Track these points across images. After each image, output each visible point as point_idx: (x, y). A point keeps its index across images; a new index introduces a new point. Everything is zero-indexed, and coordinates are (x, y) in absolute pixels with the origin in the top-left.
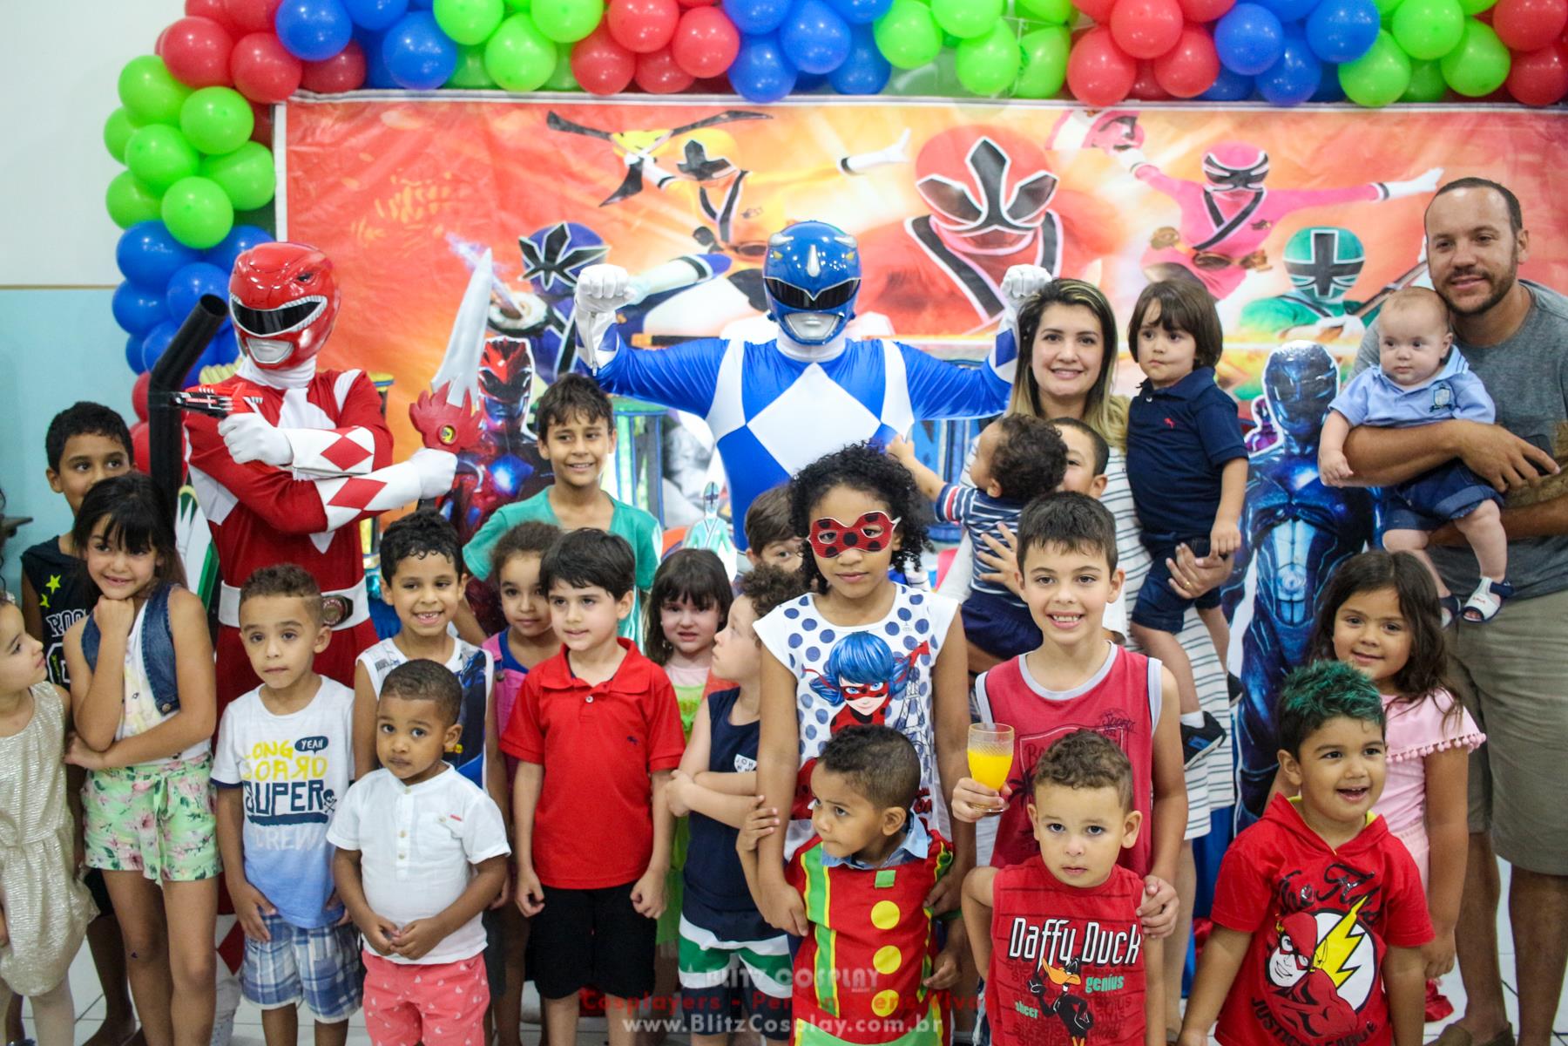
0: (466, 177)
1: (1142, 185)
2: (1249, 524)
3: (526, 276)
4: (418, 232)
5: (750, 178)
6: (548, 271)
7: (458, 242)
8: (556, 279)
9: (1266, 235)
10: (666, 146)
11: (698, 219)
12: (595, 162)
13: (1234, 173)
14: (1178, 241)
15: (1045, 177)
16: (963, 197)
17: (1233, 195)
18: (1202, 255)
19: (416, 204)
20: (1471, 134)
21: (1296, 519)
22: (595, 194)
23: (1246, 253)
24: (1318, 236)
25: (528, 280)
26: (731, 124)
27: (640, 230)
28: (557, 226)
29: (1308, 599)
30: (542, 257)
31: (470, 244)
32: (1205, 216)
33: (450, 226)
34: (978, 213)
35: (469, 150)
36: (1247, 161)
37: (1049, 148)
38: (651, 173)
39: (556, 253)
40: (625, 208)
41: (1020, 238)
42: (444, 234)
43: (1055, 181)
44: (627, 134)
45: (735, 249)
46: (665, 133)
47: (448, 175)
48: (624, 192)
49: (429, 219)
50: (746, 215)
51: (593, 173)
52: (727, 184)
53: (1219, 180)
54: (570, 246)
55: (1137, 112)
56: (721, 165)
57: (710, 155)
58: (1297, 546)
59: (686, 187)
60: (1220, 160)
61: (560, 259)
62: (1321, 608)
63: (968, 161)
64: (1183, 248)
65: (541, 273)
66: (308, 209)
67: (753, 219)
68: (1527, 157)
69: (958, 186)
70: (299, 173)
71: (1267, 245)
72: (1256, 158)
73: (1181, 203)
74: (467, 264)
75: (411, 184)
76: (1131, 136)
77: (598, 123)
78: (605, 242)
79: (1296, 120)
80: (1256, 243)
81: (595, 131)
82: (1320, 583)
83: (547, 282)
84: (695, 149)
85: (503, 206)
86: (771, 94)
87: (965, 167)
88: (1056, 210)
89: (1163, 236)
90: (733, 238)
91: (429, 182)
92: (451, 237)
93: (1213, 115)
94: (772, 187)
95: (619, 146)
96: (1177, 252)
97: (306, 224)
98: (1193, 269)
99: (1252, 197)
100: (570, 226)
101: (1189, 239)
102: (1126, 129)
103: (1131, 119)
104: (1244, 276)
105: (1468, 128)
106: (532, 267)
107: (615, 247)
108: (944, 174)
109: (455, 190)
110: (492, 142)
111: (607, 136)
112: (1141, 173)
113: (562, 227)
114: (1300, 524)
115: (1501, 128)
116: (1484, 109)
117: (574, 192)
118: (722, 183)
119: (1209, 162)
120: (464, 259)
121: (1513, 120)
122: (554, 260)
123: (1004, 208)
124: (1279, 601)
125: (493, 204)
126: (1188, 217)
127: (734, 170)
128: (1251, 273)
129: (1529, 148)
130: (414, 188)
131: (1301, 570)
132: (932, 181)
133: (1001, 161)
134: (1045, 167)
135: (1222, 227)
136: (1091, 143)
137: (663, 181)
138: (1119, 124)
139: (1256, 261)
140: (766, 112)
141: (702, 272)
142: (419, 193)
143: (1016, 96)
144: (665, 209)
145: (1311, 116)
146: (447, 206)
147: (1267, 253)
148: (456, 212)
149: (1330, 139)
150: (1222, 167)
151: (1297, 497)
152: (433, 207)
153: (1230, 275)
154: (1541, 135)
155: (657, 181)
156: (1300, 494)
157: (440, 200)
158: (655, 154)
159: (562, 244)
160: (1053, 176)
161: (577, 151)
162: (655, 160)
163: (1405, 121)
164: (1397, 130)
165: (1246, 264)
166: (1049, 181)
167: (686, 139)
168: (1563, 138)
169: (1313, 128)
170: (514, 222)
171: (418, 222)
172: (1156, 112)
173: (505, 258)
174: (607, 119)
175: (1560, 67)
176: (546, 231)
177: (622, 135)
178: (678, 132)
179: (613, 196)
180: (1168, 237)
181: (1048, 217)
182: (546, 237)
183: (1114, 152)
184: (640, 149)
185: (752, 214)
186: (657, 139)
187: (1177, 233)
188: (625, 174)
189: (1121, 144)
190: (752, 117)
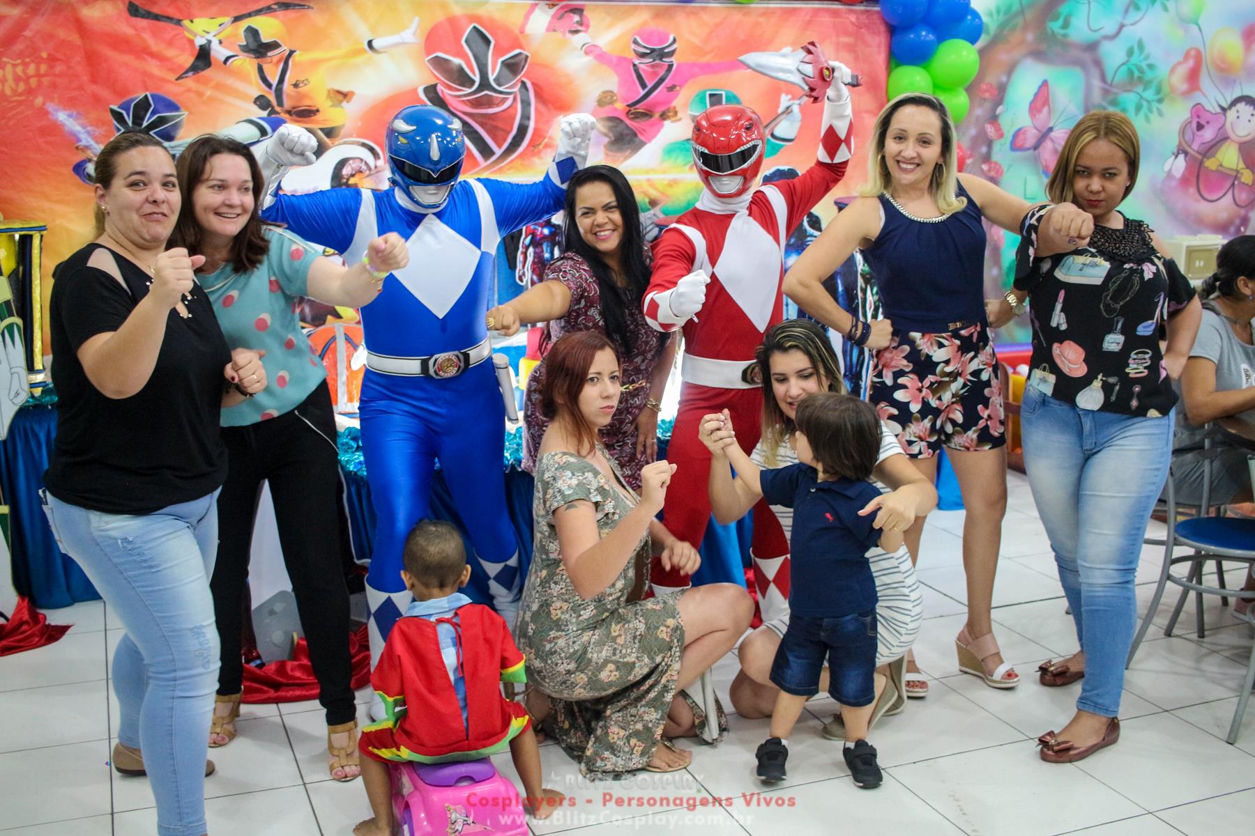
0: (59, 56)
1: (589, 59)
4: (20, 103)
5: (297, 56)
7: (56, 111)
9: (678, 94)
10: (229, 30)
11: (257, 89)
12: (170, 43)
13: (653, 51)
14: (616, 101)
15: (520, 54)
16: (461, 70)
17: (653, 66)
18: (633, 110)
19: (17, 79)
20: (809, 23)
22: (172, 70)
23: (663, 109)
24: (711, 95)
26: (281, 13)
27: (211, 99)
28: (142, 96)
30: (130, 123)
31: (68, 112)
32: (634, 82)
33: (47, 97)
34: (473, 82)
35: (62, 34)
36: (662, 42)
37: (522, 32)
38: (219, 52)
39: (143, 119)
40: (198, 81)
41: (504, 100)
42: (44, 104)
43: (527, 57)
44: (196, 21)
45: (289, 112)
46: (227, 20)
47: (44, 55)
48: (194, 68)
49: (30, 91)
50: (296, 85)
51: (170, 53)
52: (279, 61)
53: (643, 55)
54: (153, 113)
55: (584, 5)
56: (274, 45)
57: (265, 38)
59: (247, 64)
60: (643, 40)
61: (145, 124)
63: (463, 42)
64: (620, 105)
67: (303, 89)
69: (457, 61)
71: (677, 103)
72: (667, 39)
73: (616, 72)
74: (66, 129)
75: (12, 62)
76: (581, 23)
77: (172, 12)
78: (182, 109)
79: (694, 13)
80: (670, 101)
81: (169, 19)
84: (253, 33)
85: (94, 80)
87: (462, 47)
88: (529, 79)
89: (606, 97)
90: (287, 104)
91: (28, 60)
92: (50, 107)
93: (637, 7)
94: (315, 63)
95: (189, 31)
96: (616, 109)
98: (628, 122)
99: (666, 68)
100: (153, 96)
101: (625, 100)
102: (576, 18)
103: (579, 10)
104: (663, 126)
105: (807, 18)
106: (122, 130)
107: (191, 113)
108: (446, 52)
109: (51, 67)
110: (80, 26)
111: (179, 22)
112: (589, 50)
113: (146, 96)
115: (827, 19)
117: (154, 67)
118: (275, 59)
119: (635, 42)
120: (63, 125)
121: (835, 13)
122: (141, 125)
123: (491, 78)
125: (85, 78)
126: (622, 83)
127: (285, 49)
128: (667, 123)
129: (846, 33)
130: (14, 66)
132: (437, 57)
133: (488, 42)
134: (520, 47)
135: (646, 90)
136: (551, 29)
137: (228, 59)
138: (572, 15)
139: (670, 114)
140: (308, 4)
141: (263, 132)
142: (19, 70)
144: (230, 81)
145: (704, 9)
146: (45, 80)
147: (678, 109)
148: (54, 86)
149: (717, 26)
150: (645, 46)
152: (33, 82)
153: (652, 125)
154: (852, 23)
155: (223, 59)
157: (38, 75)
158: (221, 36)
159: (146, 111)
160: (526, 53)
161: (155, 34)
162: (221, 42)
163: (766, 13)
164: (761, 19)
165: (664, 116)
166: (523, 57)
167: (245, 24)
168: (867, 27)
169: (706, 17)
170: (105, 93)
171: (20, 95)
172: (597, 5)
173: (99, 123)
174: (179, 9)
176: (132, 100)
177: (192, 21)
178: (237, 19)
179: (187, 72)
180: (609, 98)
181: (523, 84)
182: (132, 105)
183: (569, 35)
184: (208, 33)
185: (301, 85)
186: (220, 25)
187: (615, 95)
188: (196, 53)
189: (573, 29)
190: (297, 8)
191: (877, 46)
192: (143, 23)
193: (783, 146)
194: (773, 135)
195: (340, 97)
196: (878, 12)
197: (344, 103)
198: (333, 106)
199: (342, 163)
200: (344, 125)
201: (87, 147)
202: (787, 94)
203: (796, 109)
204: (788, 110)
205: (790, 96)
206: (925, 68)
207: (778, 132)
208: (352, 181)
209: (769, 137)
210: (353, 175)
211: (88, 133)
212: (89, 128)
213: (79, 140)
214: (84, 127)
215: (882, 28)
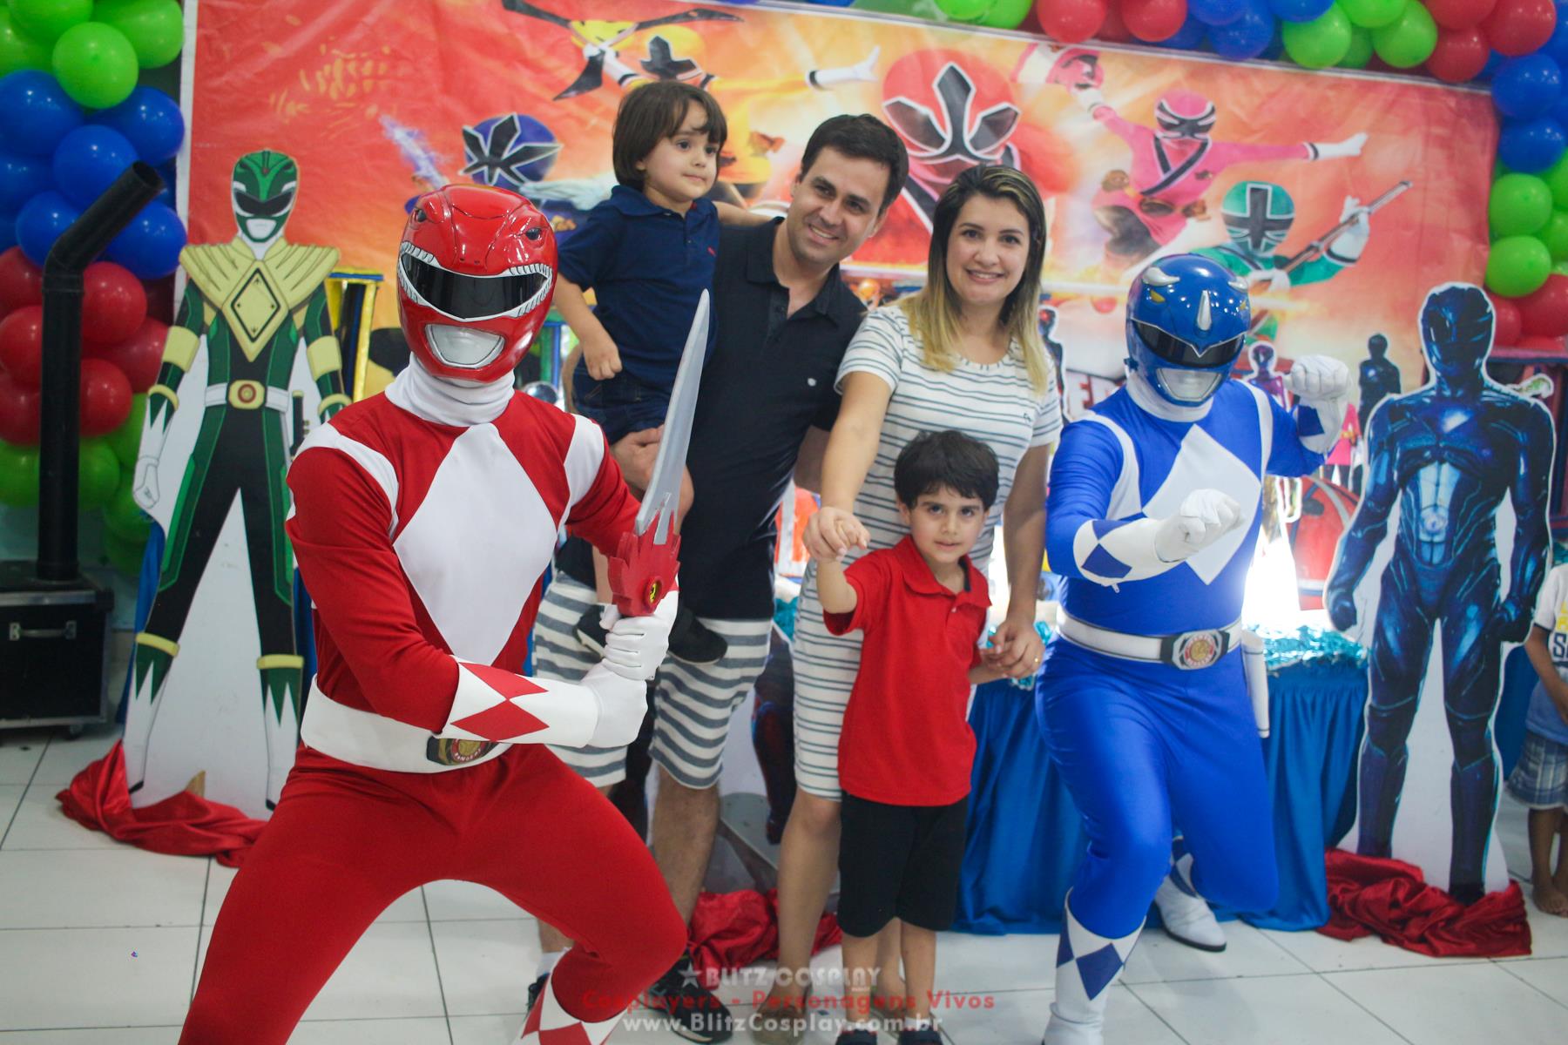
0: (405, 53)
1: (1097, 125)
2: (1396, 464)
3: (468, 171)
4: (349, 111)
6: (492, 167)
7: (393, 126)
8: (500, 176)
9: (1210, 183)
10: (630, 40)
12: (552, 50)
13: (1182, 122)
14: (1127, 185)
15: (1007, 109)
17: (1181, 143)
18: (1148, 200)
19: (348, 79)
20: (1393, 104)
21: (1442, 462)
22: (550, 86)
23: (1188, 202)
24: (1253, 190)
25: (470, 175)
26: (701, 24)
27: (596, 130)
28: (506, 117)
29: (1448, 542)
30: (486, 151)
31: (409, 129)
32: (1153, 161)
33: (385, 108)
34: (941, 141)
35: (413, 24)
36: (1194, 113)
37: (1014, 80)
38: (614, 68)
39: (503, 148)
42: (378, 115)
43: (1016, 114)
44: (589, 23)
46: (629, 25)
47: (386, 50)
48: (579, 87)
49: (362, 97)
51: (551, 63)
53: (1168, 127)
54: (519, 141)
56: (687, 66)
57: (677, 55)
58: (1441, 488)
60: (1171, 106)
61: (506, 155)
62: (1459, 551)
63: (935, 86)
64: (1131, 192)
65: (485, 168)
66: (220, 74)
68: (1438, 131)
69: (924, 110)
70: (211, 31)
71: (1207, 195)
72: (1203, 108)
73: (1132, 146)
74: (403, 151)
75: (343, 55)
76: (1092, 76)
78: (557, 140)
79: (1243, 76)
80: (1197, 192)
81: (553, 17)
82: (1461, 526)
83: (491, 178)
84: (661, 46)
85: (447, 89)
87: (931, 91)
88: (1016, 144)
89: (1114, 179)
91: (364, 55)
92: (386, 120)
93: (1166, 62)
94: (739, 95)
95: (578, 36)
96: (1126, 197)
97: (217, 91)
98: (1140, 215)
99: (1197, 146)
100: (521, 119)
101: (1139, 185)
102: (1087, 68)
103: (1091, 58)
104: (1184, 225)
105: (1391, 97)
106: (476, 160)
107: (568, 146)
108: (911, 97)
109: (394, 67)
110: (438, 17)
111: (565, 23)
112: (1099, 113)
113: (512, 119)
114: (1446, 467)
115: (1415, 100)
116: (1406, 81)
117: (526, 80)
119: (1161, 108)
120: (399, 146)
121: (1428, 94)
122: (500, 155)
123: (967, 137)
124: (1420, 542)
125: (435, 87)
126: (1138, 162)
127: (700, 72)
128: (1191, 222)
129: (1441, 122)
130: (346, 61)
131: (1444, 512)
132: (899, 104)
133: (967, 89)
134: (1009, 99)
135: (1168, 174)
136: (1053, 79)
137: (625, 77)
138: (1081, 63)
139: (1197, 210)
140: (737, 14)
142: (352, 67)
143: (985, 24)
145: (1256, 72)
146: (383, 84)
147: (1208, 204)
148: (393, 92)
149: (1272, 96)
150: (1174, 114)
151: (1444, 440)
152: (368, 85)
153: (1173, 223)
154: (1450, 109)
155: (618, 77)
156: (1448, 437)
157: (375, 76)
158: (617, 48)
159: (510, 137)
160: (1015, 108)
161: (533, 36)
162: (617, 55)
163: (1337, 85)
164: (1331, 93)
165: (1188, 212)
166: (1011, 114)
167: (651, 33)
168: (1470, 116)
169: (1257, 84)
170: (458, 109)
171: (349, 100)
172: (1116, 54)
173: (445, 148)
174: (568, 6)
175: (1479, 47)
176: (493, 122)
177: (583, 23)
178: (642, 26)
179: (567, 91)
180: (1118, 180)
181: (1008, 150)
182: (493, 128)
183: (1074, 90)
184: (602, 40)
186: (620, 32)
187: (1127, 176)
188: (583, 66)
189: (1082, 82)
190: (723, 18)
191: (1479, 146)
192: (519, 19)
193: (1341, 267)
194: (1330, 253)
195: (765, 144)
196: (1486, 96)
197: (770, 153)
198: (755, 155)
200: (766, 183)
201: (427, 179)
202: (1354, 197)
203: (1363, 219)
204: (1353, 220)
205: (1357, 201)
206: (1546, 180)
207: (1336, 248)
209: (1324, 254)
211: (431, 160)
212: (433, 154)
213: (418, 168)
214: (425, 150)
215: (1490, 120)
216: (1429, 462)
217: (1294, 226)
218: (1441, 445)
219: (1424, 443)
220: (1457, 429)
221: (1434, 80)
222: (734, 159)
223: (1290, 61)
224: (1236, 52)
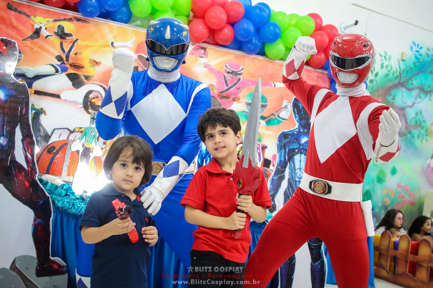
1: (206, 69)
2: (287, 154)
5: (79, 42)
9: (240, 92)
10: (51, 24)
11: (58, 52)
12: (23, 24)
13: (233, 72)
14: (214, 89)
17: (232, 78)
18: (221, 95)
21: (301, 153)
22: (21, 36)
23: (234, 96)
27: (36, 52)
32: (223, 83)
36: (237, 69)
38: (44, 32)
40: (32, 43)
44: (37, 17)
45: (71, 65)
46: (51, 20)
48: (31, 37)
50: (76, 54)
51: (21, 28)
52: (71, 42)
53: (228, 73)
55: (207, 47)
56: (70, 35)
57: (66, 31)
58: (302, 162)
59: (56, 40)
60: (229, 66)
64: (216, 92)
67: (79, 56)
71: (240, 95)
72: (240, 68)
73: (217, 77)
76: (204, 54)
77: (26, 11)
78: (22, 53)
79: (252, 59)
80: (237, 94)
81: (25, 14)
84: (61, 28)
86: (91, 15)
89: (210, 87)
90: (70, 61)
93: (228, 53)
94: (87, 47)
95: (33, 21)
98: (218, 99)
99: (238, 80)
101: (218, 89)
102: (203, 51)
103: (205, 49)
104: (233, 104)
107: (25, 56)
111: (29, 16)
112: (206, 66)
114: (303, 155)
118: (69, 41)
119: (226, 66)
121: (309, 71)
124: (296, 181)
126: (218, 82)
127: (74, 38)
128: (235, 103)
131: (303, 171)
135: (228, 87)
136: (192, 54)
137: (48, 36)
138: (201, 50)
139: (237, 99)
140: (88, 21)
141: (57, 71)
144: (47, 46)
145: (256, 59)
147: (240, 98)
149: (261, 66)
150: (230, 69)
151: (302, 146)
153: (229, 102)
154: (316, 76)
155: (46, 36)
156: (303, 145)
158: (47, 26)
161: (17, 19)
162: (46, 29)
165: (234, 100)
167: (58, 23)
168: (322, 79)
169: (256, 62)
172: (212, 49)
174: (30, 10)
175: (324, 58)
177: (35, 17)
178: (56, 20)
179: (28, 38)
180: (212, 87)
183: (198, 58)
184: (41, 23)
185: (78, 54)
186: (47, 22)
187: (215, 87)
188: (34, 31)
189: (201, 56)
190: (83, 21)
192: (13, 13)
193: (282, 121)
194: (278, 116)
195: (95, 63)
196: (326, 74)
197: (96, 67)
198: (91, 66)
199: (90, 92)
200: (93, 76)
202: (286, 100)
203: (289, 107)
204: (286, 107)
205: (287, 101)
207: (281, 115)
208: (93, 101)
209: (277, 117)
210: (94, 98)
215: (328, 80)
216: (297, 153)
217: (267, 107)
218: (301, 148)
219: (295, 147)
220: (305, 143)
221: (310, 67)
222: (83, 67)
223: (267, 56)
224: (250, 52)
